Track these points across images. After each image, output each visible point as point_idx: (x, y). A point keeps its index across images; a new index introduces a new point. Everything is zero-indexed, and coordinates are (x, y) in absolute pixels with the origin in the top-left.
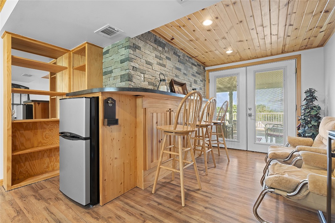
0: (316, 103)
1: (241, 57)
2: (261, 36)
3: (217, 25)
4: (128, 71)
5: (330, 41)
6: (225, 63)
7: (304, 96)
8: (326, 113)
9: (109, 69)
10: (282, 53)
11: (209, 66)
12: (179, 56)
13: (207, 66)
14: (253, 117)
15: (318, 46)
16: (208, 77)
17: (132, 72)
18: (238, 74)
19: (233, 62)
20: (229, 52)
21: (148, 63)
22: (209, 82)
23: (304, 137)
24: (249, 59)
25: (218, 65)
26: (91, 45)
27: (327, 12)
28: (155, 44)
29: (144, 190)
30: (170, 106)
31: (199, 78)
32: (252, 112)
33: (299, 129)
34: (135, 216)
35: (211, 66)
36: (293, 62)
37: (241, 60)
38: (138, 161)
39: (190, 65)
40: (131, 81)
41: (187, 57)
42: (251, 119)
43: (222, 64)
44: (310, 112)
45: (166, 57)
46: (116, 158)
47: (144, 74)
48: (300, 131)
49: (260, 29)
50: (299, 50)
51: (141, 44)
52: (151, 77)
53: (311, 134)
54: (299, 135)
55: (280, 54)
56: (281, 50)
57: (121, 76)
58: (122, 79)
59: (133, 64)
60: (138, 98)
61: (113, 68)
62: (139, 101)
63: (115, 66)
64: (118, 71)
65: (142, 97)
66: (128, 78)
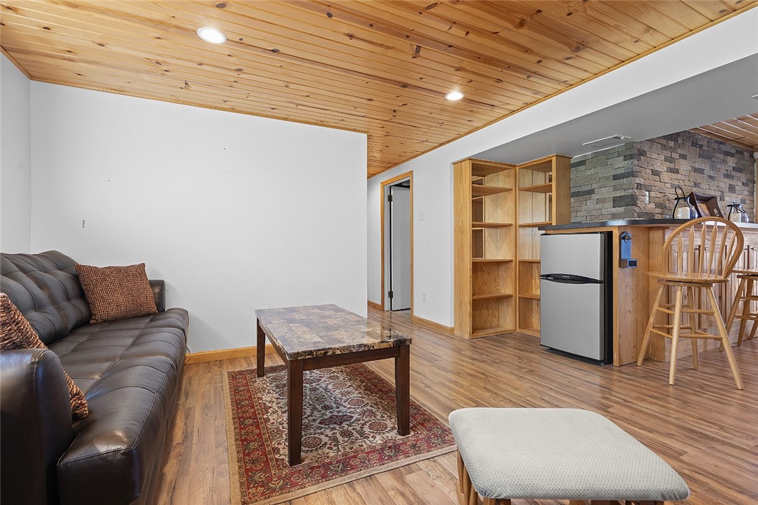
4: (630, 191)
9: (589, 188)
12: (701, 147)
17: (637, 192)
21: (655, 173)
26: (560, 157)
31: (739, 179)
39: (722, 156)
40: (635, 205)
41: (716, 142)
45: (681, 155)
46: (630, 311)
47: (650, 191)
51: (646, 146)
52: (659, 195)
57: (615, 199)
58: (617, 202)
59: (638, 180)
60: (654, 230)
61: (594, 186)
62: (656, 235)
63: (600, 184)
64: (607, 192)
65: (664, 229)
66: (631, 201)
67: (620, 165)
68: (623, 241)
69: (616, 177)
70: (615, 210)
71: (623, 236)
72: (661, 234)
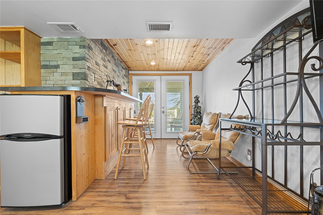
0: (199, 104)
1: (159, 68)
2: (176, 58)
3: (154, 46)
4: (84, 70)
5: (205, 69)
6: (146, 70)
7: (193, 100)
8: (203, 110)
9: (55, 63)
10: (183, 70)
11: (132, 70)
12: (115, 60)
13: (131, 70)
14: (165, 114)
15: (200, 70)
16: (132, 79)
17: (88, 72)
18: (155, 80)
19: (152, 70)
20: (153, 63)
21: (97, 64)
22: (132, 85)
23: (195, 124)
24: (163, 71)
25: (140, 71)
26: (28, 31)
27: (208, 55)
28: (101, 46)
29: (105, 179)
30: (116, 105)
31: (126, 80)
32: (164, 110)
33: (191, 120)
34: (115, 196)
35: (135, 70)
36: (188, 77)
37: (158, 70)
38: (97, 155)
39: (121, 68)
40: (87, 80)
41: (120, 61)
42: (164, 115)
43: (143, 70)
44: (197, 110)
45: (108, 59)
46: (84, 154)
47: (94, 74)
48: (192, 122)
49: (177, 54)
50: (191, 70)
51: (93, 45)
52: (99, 78)
53: (198, 123)
54: (191, 124)
55: (181, 71)
56: (183, 69)
57: (74, 74)
58: (75, 76)
59: (88, 64)
60: (98, 97)
61: (59, 63)
62: (98, 100)
63: (63, 62)
64: (68, 68)
65: (103, 96)
66: (84, 77)
67: (77, 51)
68: (78, 103)
69: (74, 59)
70: (74, 82)
71: (79, 99)
72: (102, 100)
